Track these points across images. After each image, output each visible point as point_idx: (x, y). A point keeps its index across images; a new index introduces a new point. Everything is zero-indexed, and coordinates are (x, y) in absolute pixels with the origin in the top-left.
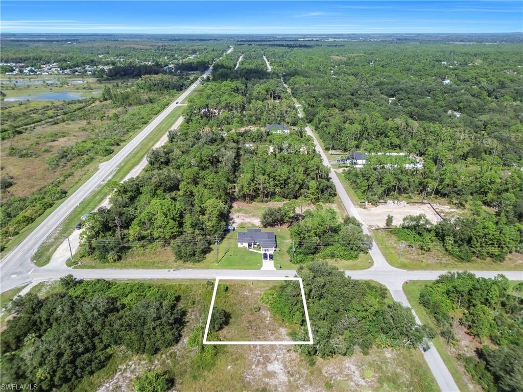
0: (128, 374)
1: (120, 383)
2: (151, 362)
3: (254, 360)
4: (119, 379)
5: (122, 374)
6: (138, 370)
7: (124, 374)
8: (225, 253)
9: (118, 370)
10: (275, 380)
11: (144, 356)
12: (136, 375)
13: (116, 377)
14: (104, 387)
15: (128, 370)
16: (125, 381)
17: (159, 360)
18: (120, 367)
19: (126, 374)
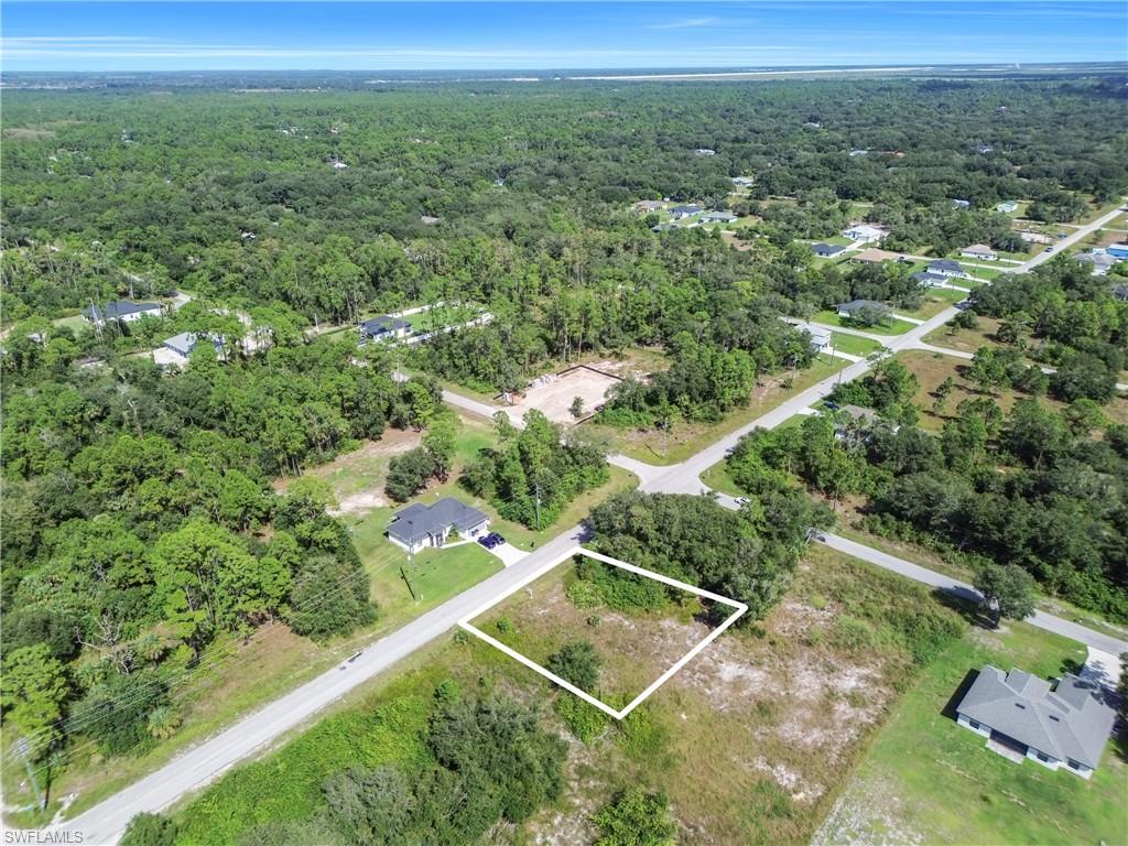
2: (569, 809)
3: (695, 684)
8: (403, 577)
10: (753, 684)
11: (543, 812)
17: (575, 796)
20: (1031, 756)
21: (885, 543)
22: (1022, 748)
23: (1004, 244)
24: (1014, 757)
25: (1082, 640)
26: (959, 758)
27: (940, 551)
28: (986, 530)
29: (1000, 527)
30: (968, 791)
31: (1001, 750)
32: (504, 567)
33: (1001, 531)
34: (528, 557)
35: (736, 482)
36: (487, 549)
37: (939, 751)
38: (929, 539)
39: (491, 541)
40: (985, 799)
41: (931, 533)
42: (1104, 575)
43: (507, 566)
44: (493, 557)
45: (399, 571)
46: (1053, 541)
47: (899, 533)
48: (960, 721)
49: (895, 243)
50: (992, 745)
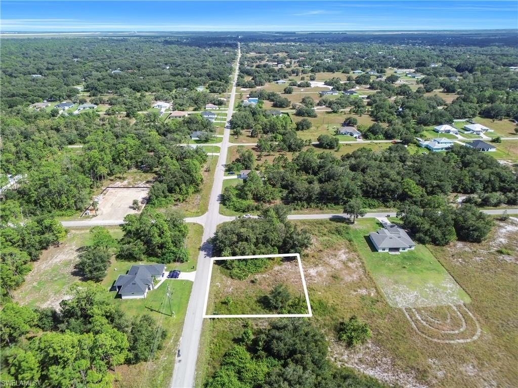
0: (345, 357)
1: (356, 361)
2: (328, 343)
4: (352, 363)
5: (346, 363)
6: (338, 351)
7: (346, 361)
8: (152, 310)
9: (344, 367)
12: (344, 351)
13: (351, 366)
14: (365, 372)
15: (341, 359)
16: (353, 358)
18: (340, 367)
19: (345, 359)
20: (401, 250)
21: (301, 211)
22: (397, 249)
23: (217, 103)
24: (397, 253)
25: (373, 217)
26: (388, 261)
27: (318, 207)
28: (332, 195)
29: (335, 192)
30: (398, 268)
31: (393, 253)
32: (193, 282)
33: (336, 193)
34: (197, 273)
35: (235, 211)
36: (176, 279)
37: (383, 262)
38: (313, 205)
39: (174, 275)
40: (404, 267)
41: (313, 202)
42: (363, 196)
43: (193, 281)
44: (182, 281)
45: (147, 309)
46: (351, 190)
47: (303, 206)
48: (379, 251)
49: (180, 107)
50: (390, 253)
